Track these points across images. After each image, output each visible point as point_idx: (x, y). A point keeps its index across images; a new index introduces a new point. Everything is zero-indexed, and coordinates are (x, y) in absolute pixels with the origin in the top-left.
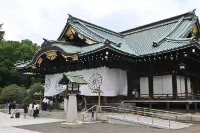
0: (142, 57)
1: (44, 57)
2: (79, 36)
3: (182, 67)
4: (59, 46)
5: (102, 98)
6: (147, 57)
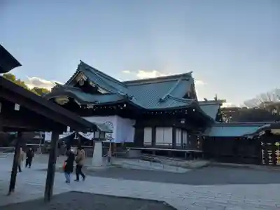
0: (150, 111)
2: (91, 83)
3: (183, 122)
5: (112, 144)
6: (155, 111)
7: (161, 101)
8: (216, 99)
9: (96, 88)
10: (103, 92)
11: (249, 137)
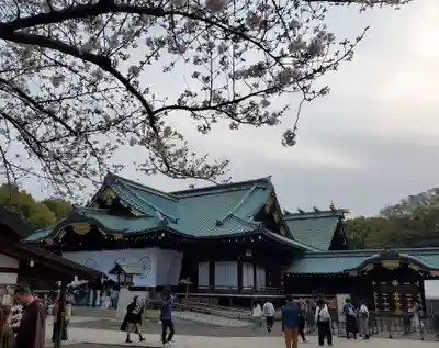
1: (69, 229)
2: (121, 202)
3: (249, 254)
4: (97, 217)
7: (219, 224)
8: (332, 207)
9: (129, 209)
10: (137, 214)
11: (351, 274)
